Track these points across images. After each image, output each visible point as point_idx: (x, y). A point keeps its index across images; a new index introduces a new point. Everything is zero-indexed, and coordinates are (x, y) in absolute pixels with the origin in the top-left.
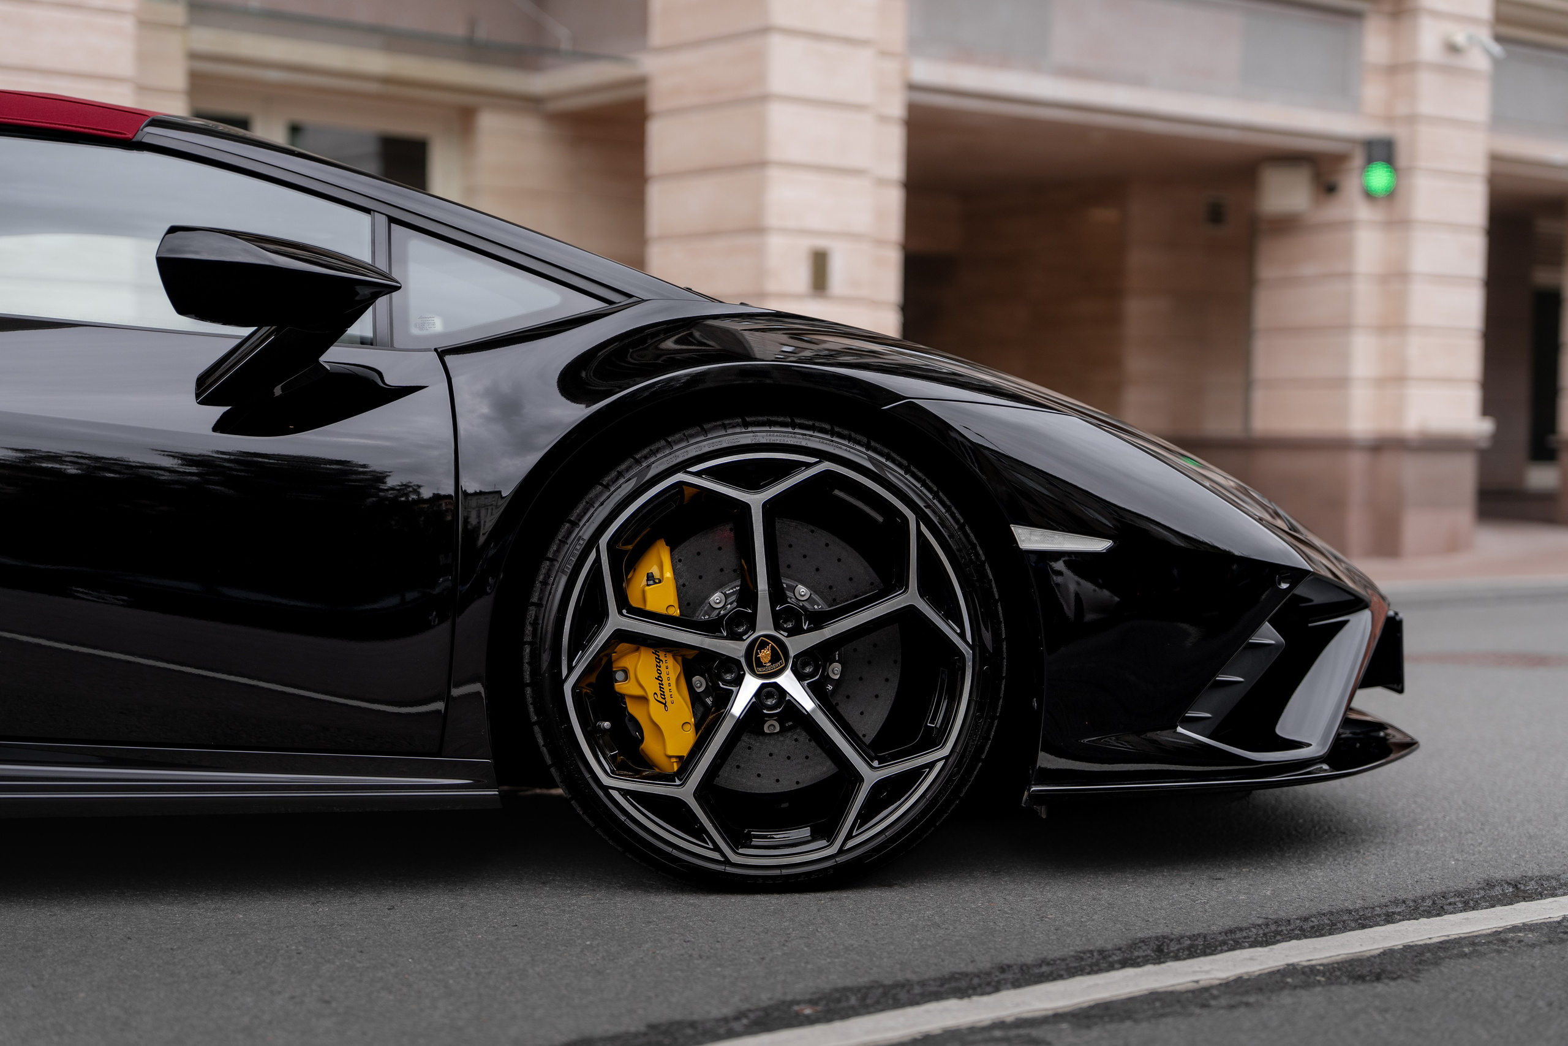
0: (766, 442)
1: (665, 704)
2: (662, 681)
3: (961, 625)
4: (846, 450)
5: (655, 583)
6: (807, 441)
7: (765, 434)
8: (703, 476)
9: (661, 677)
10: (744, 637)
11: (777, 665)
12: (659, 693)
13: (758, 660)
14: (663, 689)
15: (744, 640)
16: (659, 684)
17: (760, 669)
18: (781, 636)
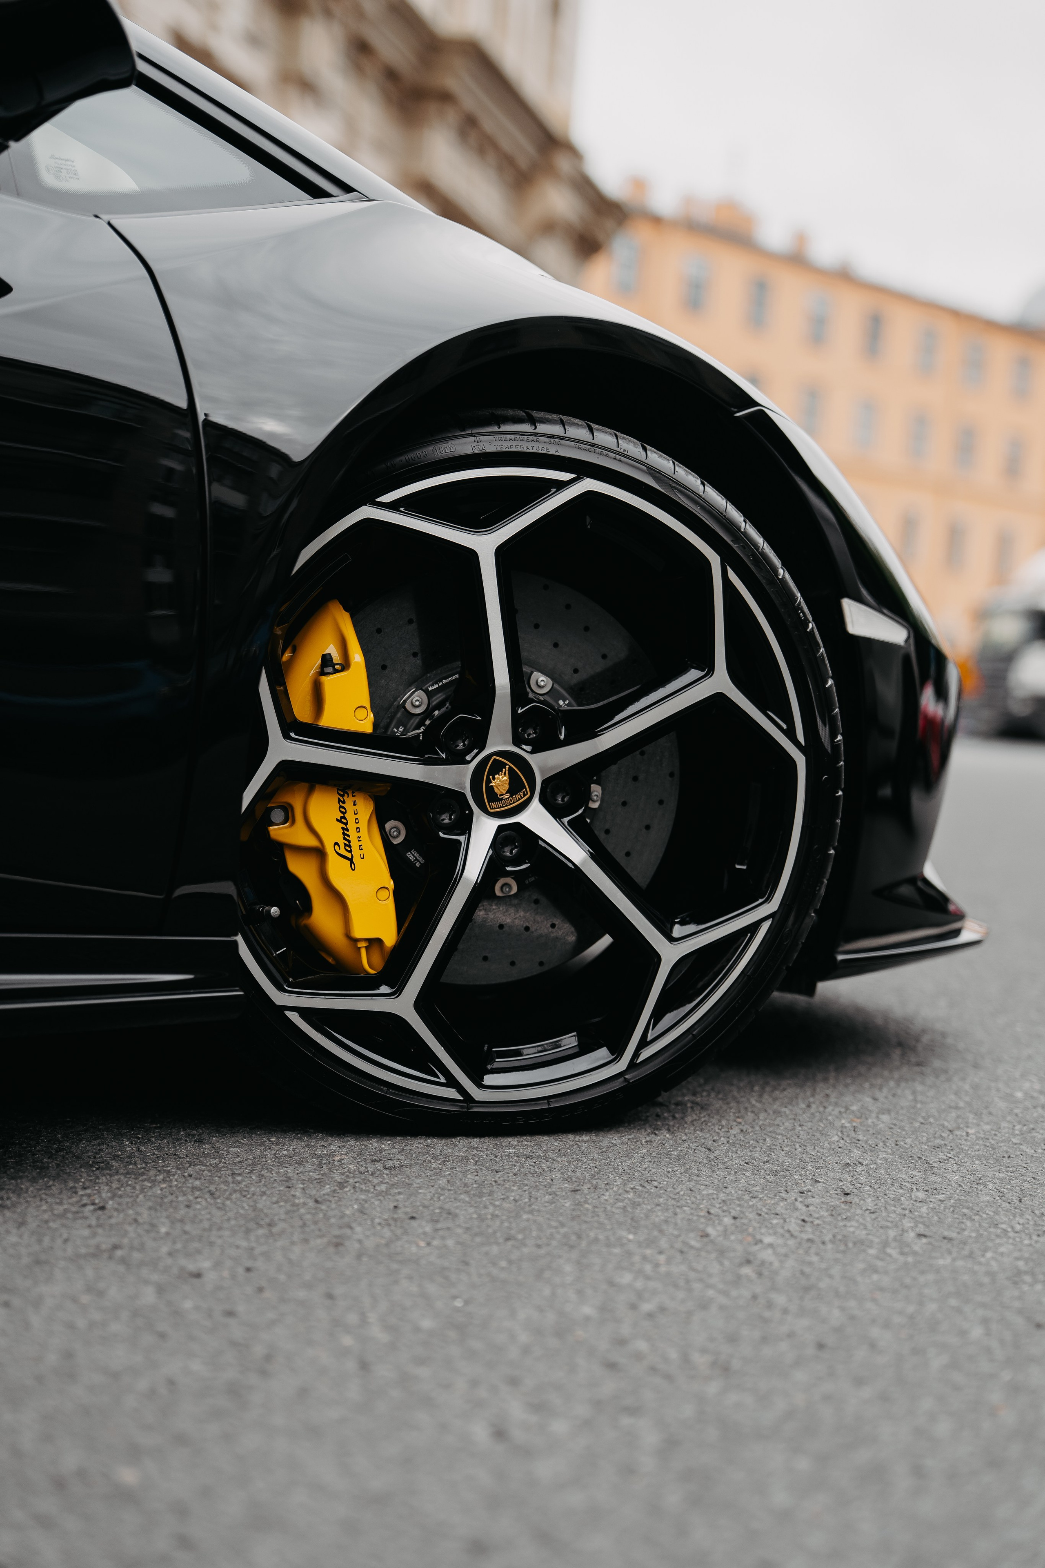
0: (495, 450)
1: (351, 860)
2: (346, 824)
3: (788, 717)
4: (615, 459)
5: (336, 671)
6: (557, 447)
7: (491, 437)
8: (402, 509)
9: (345, 818)
10: (468, 758)
11: (518, 796)
12: (342, 842)
13: (490, 790)
14: (349, 836)
15: (469, 762)
16: (343, 828)
17: (494, 805)
18: (523, 752)
